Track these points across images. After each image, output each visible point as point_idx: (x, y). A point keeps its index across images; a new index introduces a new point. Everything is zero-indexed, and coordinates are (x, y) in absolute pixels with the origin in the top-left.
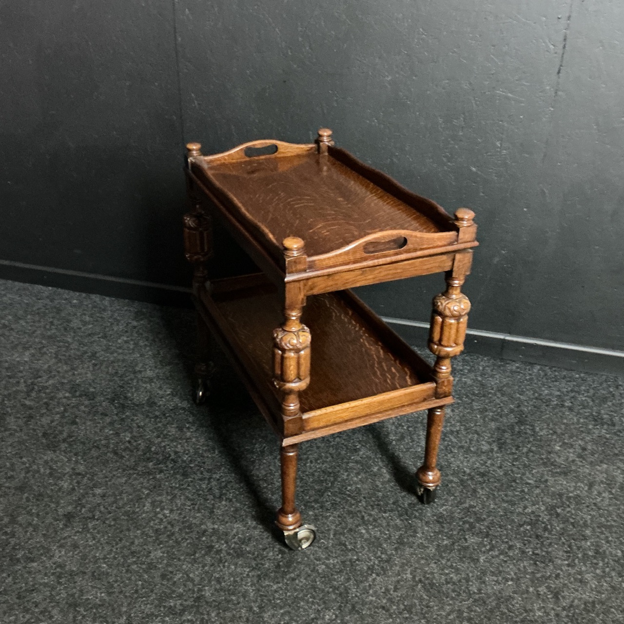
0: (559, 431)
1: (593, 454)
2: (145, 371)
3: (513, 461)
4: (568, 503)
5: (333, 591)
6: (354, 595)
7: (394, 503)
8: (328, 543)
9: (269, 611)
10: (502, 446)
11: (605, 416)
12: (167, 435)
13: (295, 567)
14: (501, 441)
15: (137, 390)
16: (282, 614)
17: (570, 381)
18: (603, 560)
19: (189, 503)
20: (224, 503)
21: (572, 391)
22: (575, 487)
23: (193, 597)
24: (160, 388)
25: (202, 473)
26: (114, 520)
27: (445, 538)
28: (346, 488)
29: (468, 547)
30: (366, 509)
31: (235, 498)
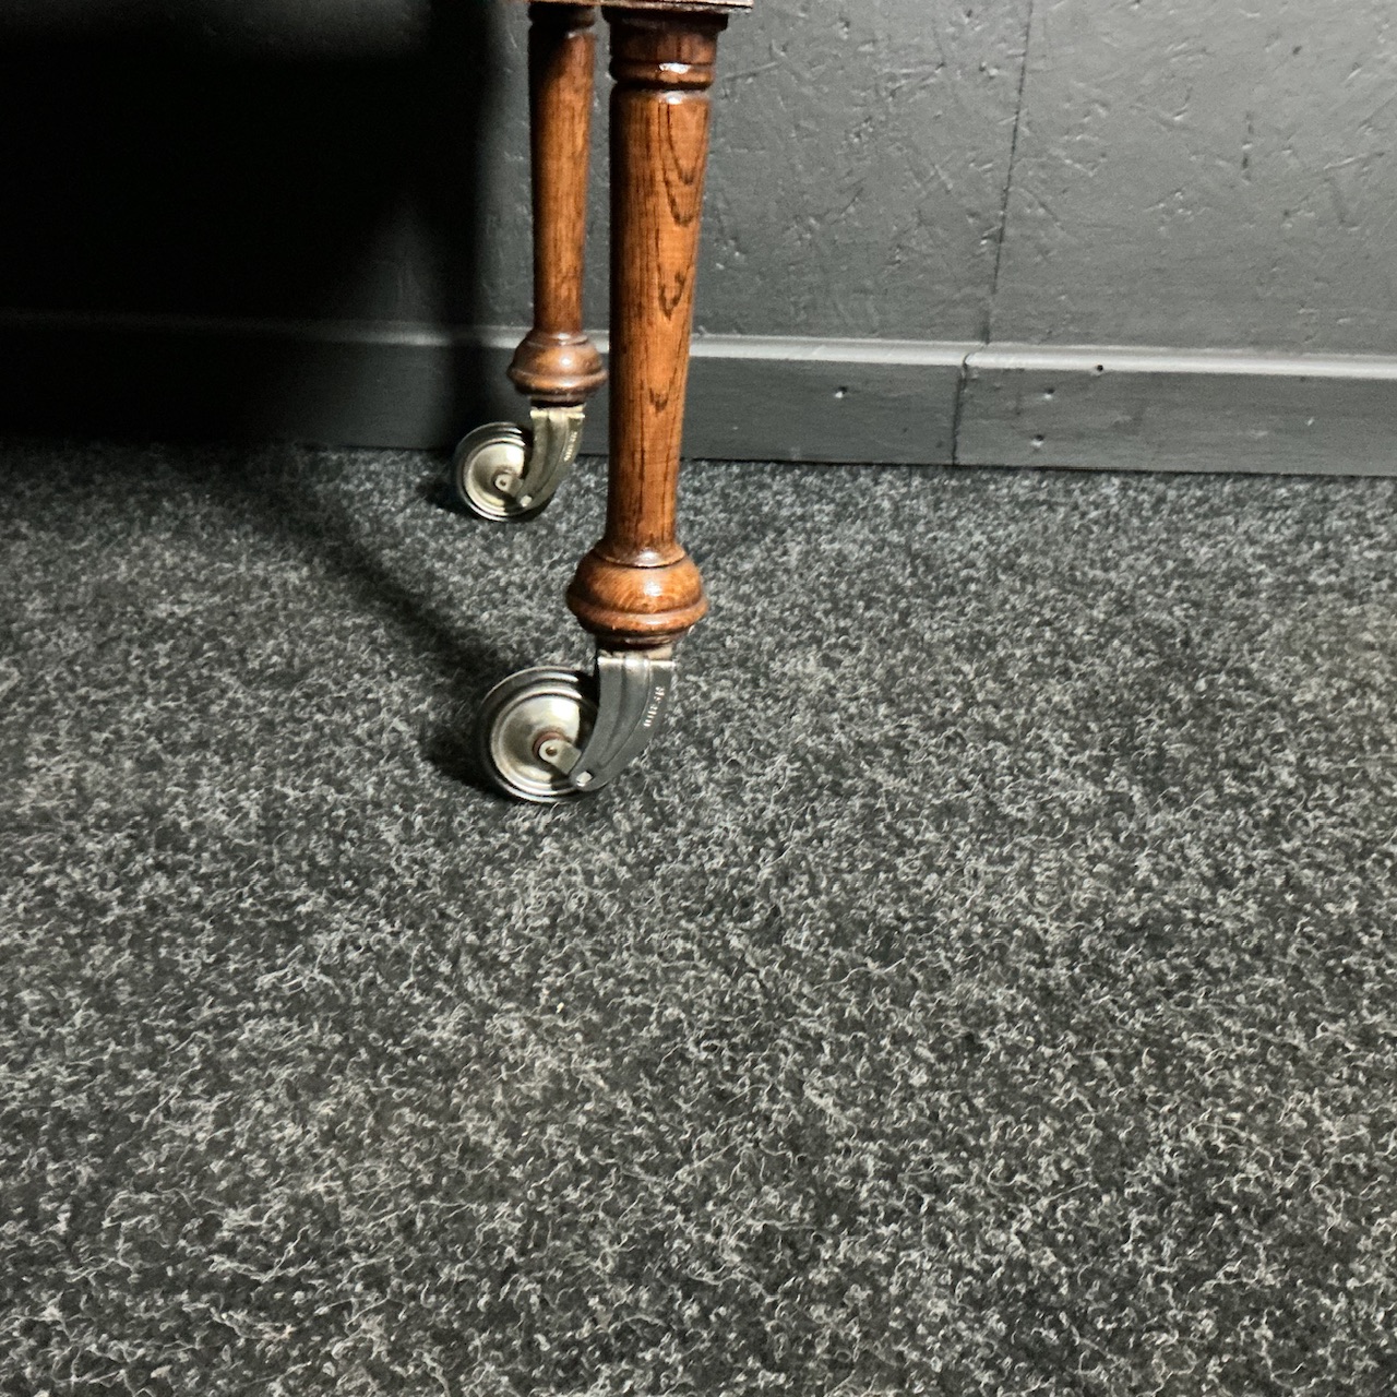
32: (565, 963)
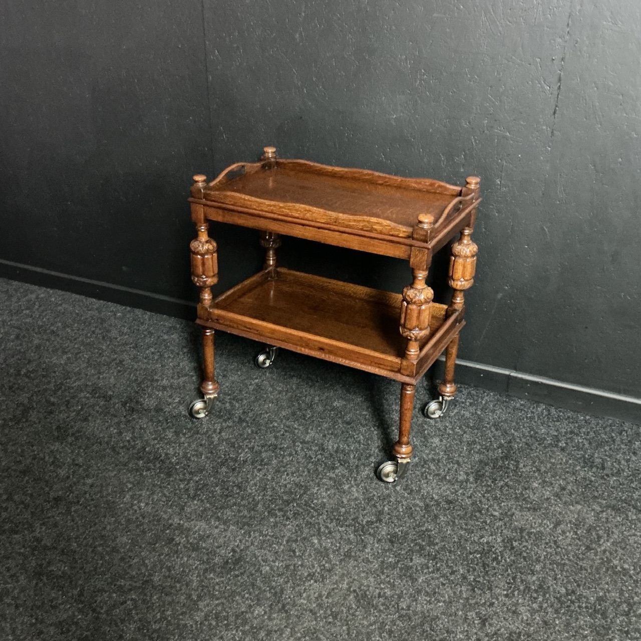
0: (543, 469)
1: (571, 494)
2: (162, 380)
3: (485, 493)
4: (527, 537)
5: (270, 590)
6: (287, 597)
7: (353, 520)
8: (279, 548)
9: (205, 600)
10: (479, 477)
11: (597, 460)
12: (164, 438)
13: (242, 566)
14: (479, 473)
15: (150, 396)
16: (217, 605)
17: (573, 422)
18: (544, 595)
19: (164, 499)
20: (195, 502)
21: (571, 432)
22: (540, 525)
23: (142, 580)
24: (171, 396)
25: (184, 475)
26: (96, 507)
27: (392, 556)
28: (312, 502)
29: (411, 567)
30: (324, 522)
31: (207, 499)
32: (365, 483)
